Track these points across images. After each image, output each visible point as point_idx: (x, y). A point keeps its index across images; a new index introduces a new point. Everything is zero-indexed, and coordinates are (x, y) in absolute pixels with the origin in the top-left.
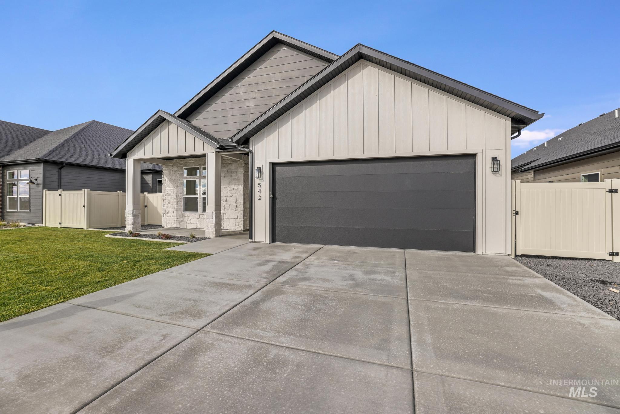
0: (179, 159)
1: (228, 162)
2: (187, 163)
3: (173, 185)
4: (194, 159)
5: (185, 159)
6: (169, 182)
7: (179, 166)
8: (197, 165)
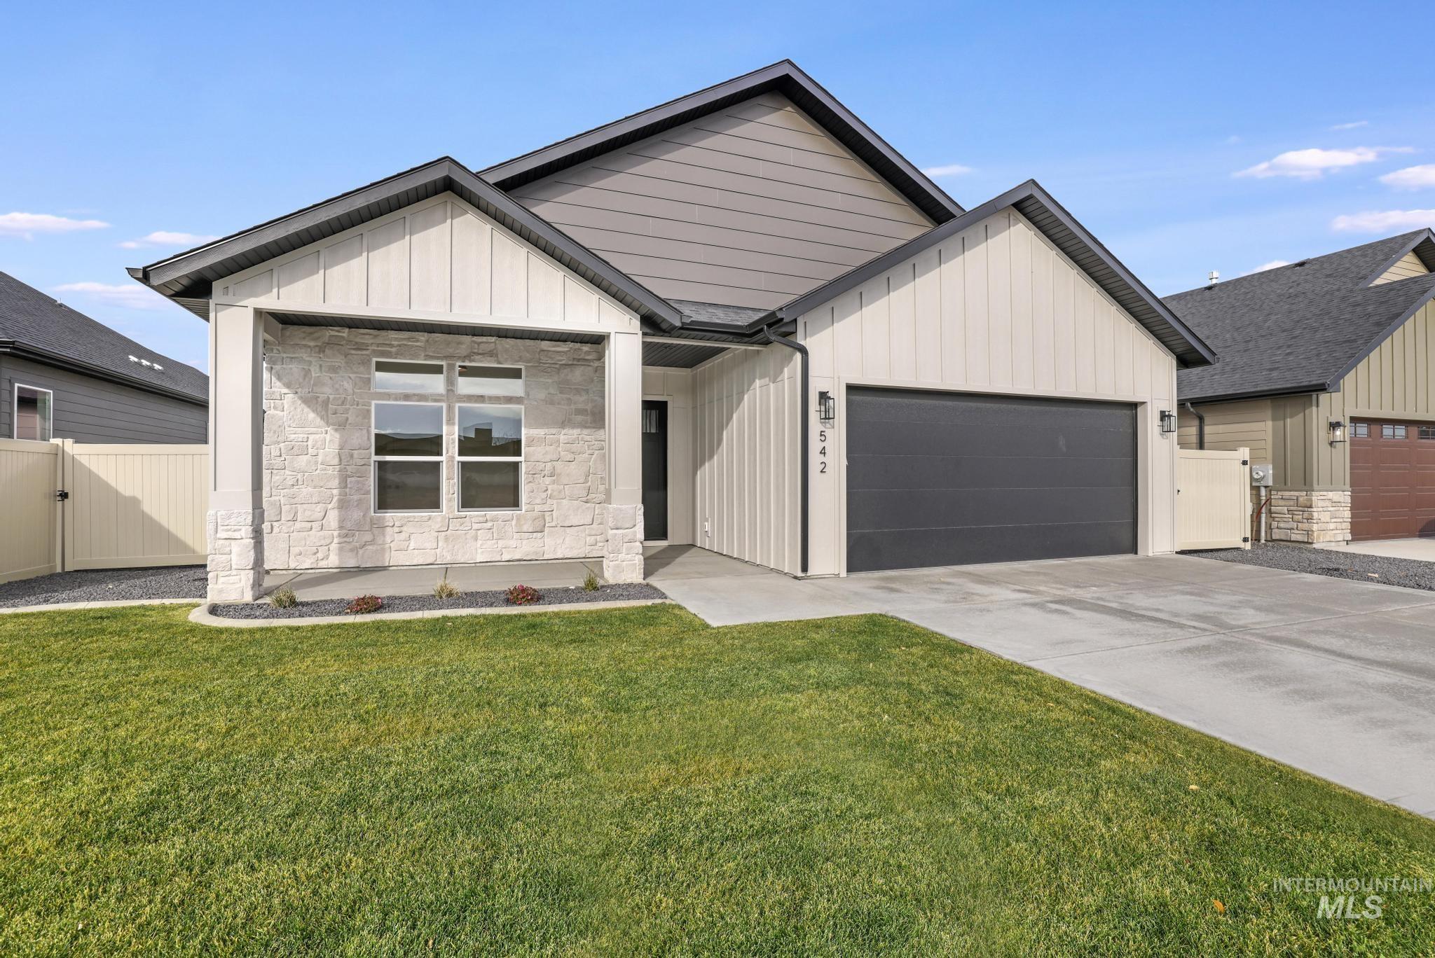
0: (350, 327)
1: (561, 361)
2: (391, 346)
3: (322, 418)
4: (423, 337)
5: (383, 333)
6: (303, 405)
7: (353, 352)
8: (438, 358)
